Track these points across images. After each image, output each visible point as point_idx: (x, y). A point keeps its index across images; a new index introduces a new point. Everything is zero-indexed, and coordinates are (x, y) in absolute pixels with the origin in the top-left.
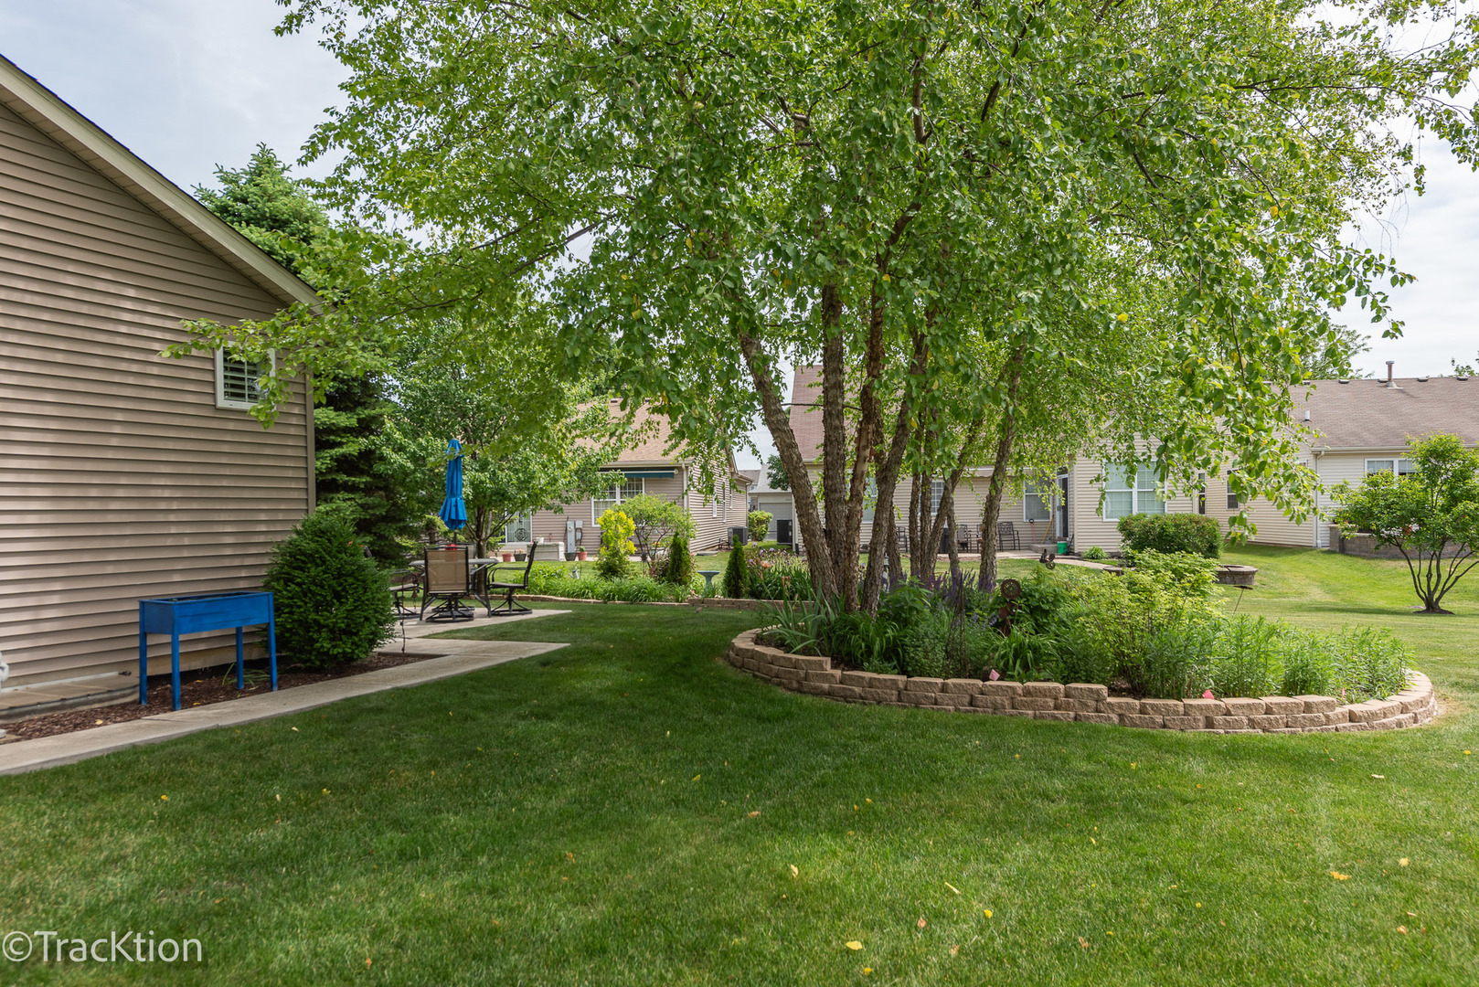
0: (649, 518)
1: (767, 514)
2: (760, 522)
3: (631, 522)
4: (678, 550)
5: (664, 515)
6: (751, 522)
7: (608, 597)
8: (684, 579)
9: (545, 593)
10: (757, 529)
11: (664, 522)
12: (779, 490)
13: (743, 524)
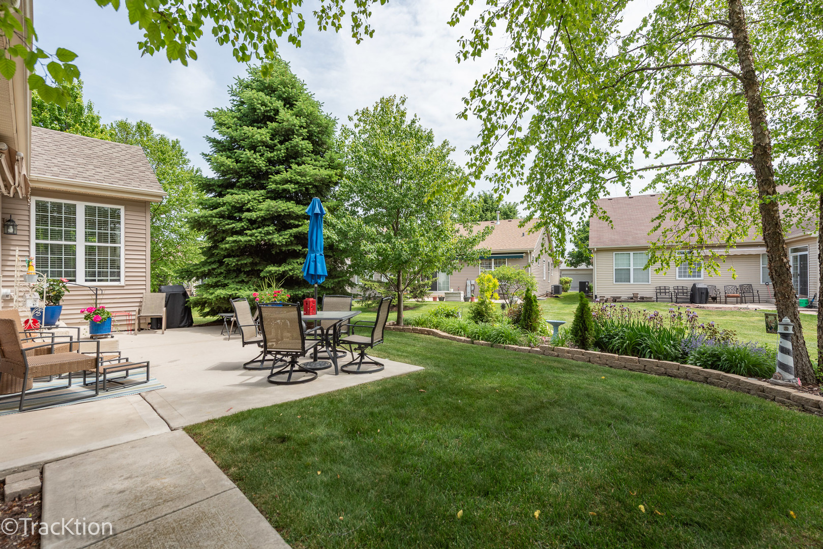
0: (509, 279)
1: (570, 279)
2: (566, 282)
3: (496, 281)
4: (530, 302)
5: (518, 277)
6: (561, 282)
7: (474, 337)
8: (534, 324)
9: (436, 328)
10: (565, 286)
11: (518, 281)
12: (573, 268)
13: (557, 283)
